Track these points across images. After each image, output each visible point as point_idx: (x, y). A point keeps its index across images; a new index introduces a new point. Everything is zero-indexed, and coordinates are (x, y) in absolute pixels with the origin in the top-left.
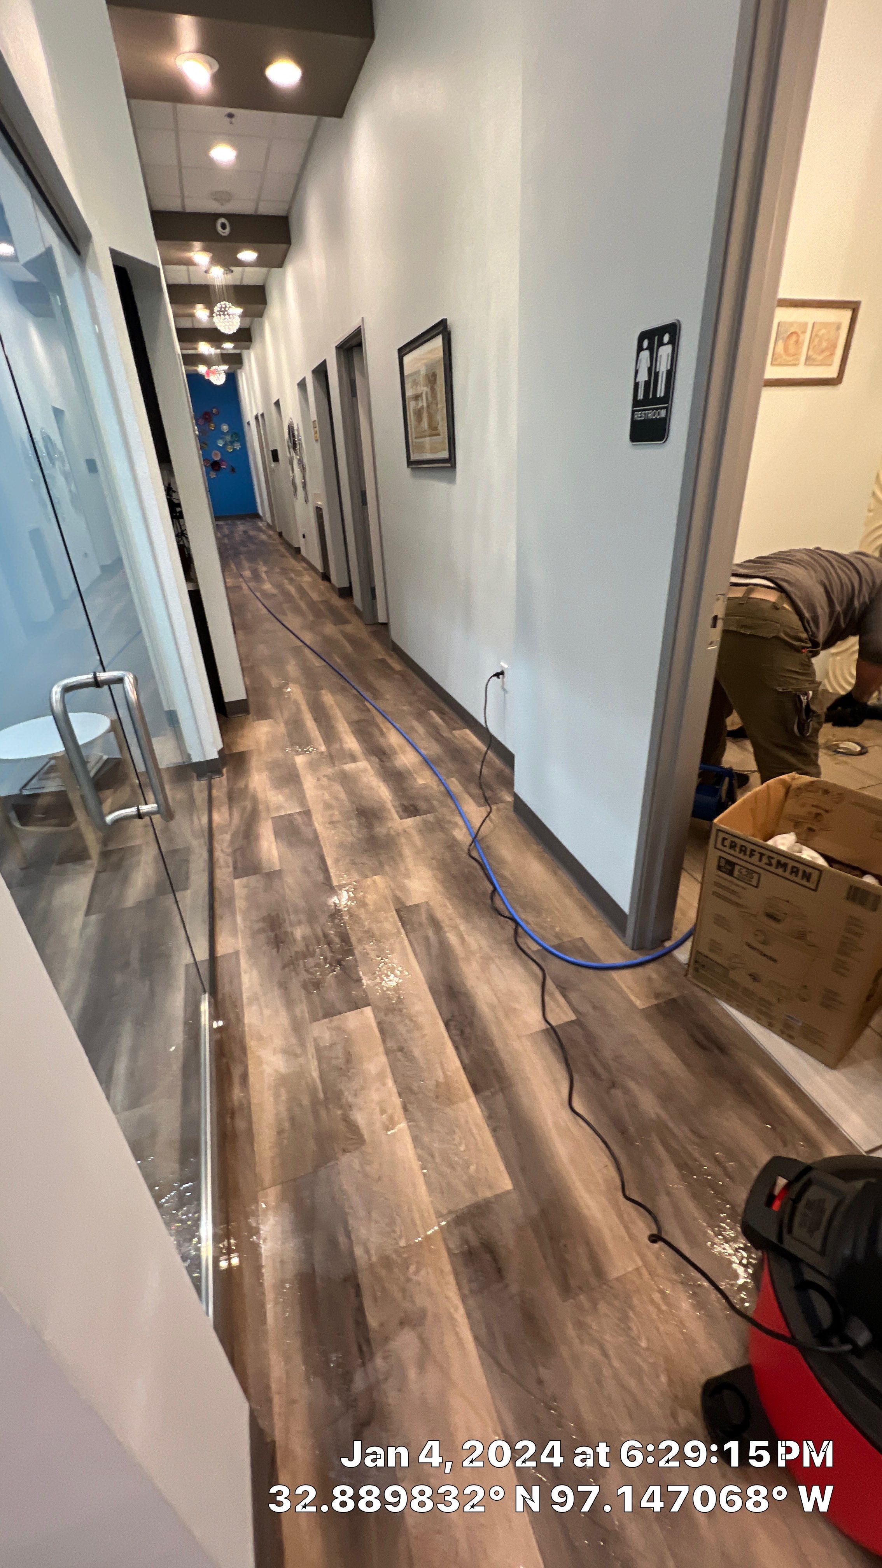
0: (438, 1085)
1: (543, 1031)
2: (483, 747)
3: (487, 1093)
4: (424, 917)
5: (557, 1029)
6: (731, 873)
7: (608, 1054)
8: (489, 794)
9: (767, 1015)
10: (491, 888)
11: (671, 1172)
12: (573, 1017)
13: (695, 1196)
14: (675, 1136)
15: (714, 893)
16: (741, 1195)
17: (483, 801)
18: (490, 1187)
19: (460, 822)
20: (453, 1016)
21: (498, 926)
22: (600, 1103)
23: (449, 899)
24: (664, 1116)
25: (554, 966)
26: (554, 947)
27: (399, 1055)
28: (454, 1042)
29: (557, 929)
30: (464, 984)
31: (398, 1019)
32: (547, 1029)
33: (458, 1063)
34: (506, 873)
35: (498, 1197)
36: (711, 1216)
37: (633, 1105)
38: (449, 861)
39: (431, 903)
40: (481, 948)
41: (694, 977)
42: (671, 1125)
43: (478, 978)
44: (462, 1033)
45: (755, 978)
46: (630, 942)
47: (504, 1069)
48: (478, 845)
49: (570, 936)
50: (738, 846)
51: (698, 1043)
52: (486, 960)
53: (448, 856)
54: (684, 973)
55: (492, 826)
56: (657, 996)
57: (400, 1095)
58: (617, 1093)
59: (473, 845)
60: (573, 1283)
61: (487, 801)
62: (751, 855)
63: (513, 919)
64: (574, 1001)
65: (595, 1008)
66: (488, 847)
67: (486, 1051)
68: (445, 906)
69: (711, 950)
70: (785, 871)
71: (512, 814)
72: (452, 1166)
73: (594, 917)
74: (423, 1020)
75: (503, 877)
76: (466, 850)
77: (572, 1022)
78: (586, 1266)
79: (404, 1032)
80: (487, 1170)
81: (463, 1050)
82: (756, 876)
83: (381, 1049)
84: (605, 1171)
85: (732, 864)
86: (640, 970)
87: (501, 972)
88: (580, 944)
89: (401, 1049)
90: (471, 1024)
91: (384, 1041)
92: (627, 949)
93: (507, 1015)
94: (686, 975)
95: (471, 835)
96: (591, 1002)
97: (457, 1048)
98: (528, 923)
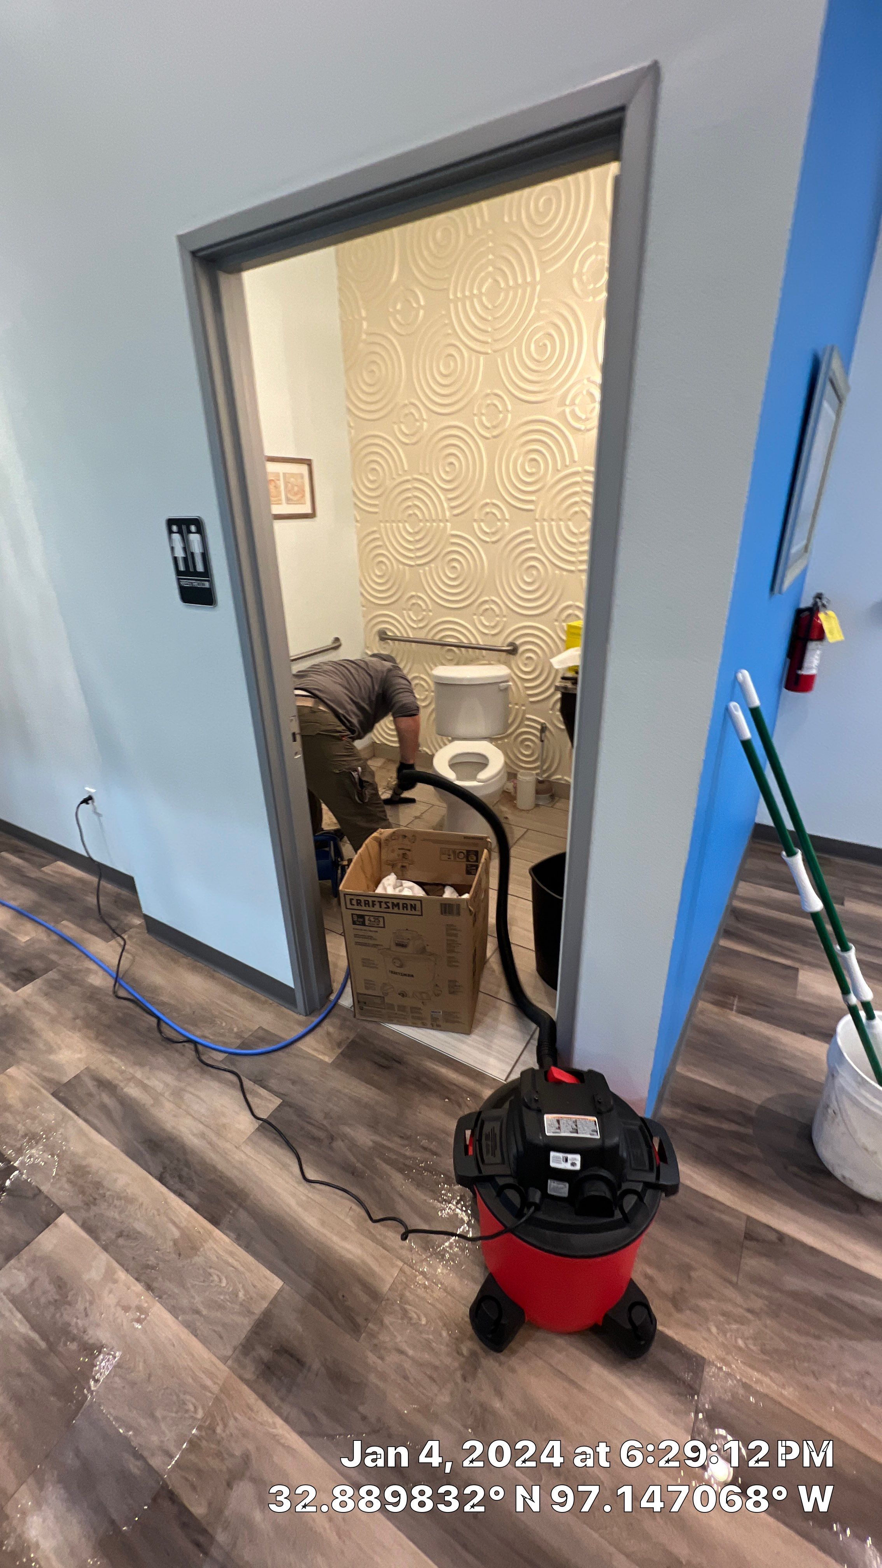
0: (175, 1242)
1: (258, 1129)
2: (94, 879)
3: (228, 1217)
4: (90, 1084)
5: (268, 1120)
6: (363, 924)
7: (319, 1116)
8: (114, 924)
9: (419, 1018)
10: (154, 1021)
11: (398, 1179)
12: (278, 1101)
13: (419, 1185)
14: (390, 1149)
15: (357, 943)
16: (448, 1163)
17: (109, 934)
18: (263, 1298)
19: (93, 966)
20: (165, 1168)
21: (177, 1055)
22: (326, 1160)
23: (113, 1052)
24: (378, 1138)
25: (245, 1065)
26: (239, 1047)
27: (121, 1241)
28: (175, 1192)
29: (235, 1030)
30: (164, 1130)
31: (104, 1205)
32: (261, 1126)
33: (188, 1209)
34: (165, 999)
35: (274, 1301)
36: (433, 1191)
37: (353, 1145)
38: (96, 1012)
39: (92, 1067)
40: (167, 1085)
41: (361, 1015)
42: (385, 1142)
43: (175, 1116)
44: (180, 1177)
45: (403, 995)
46: (303, 1011)
47: (234, 1185)
48: (122, 983)
49: (250, 1031)
50: (363, 901)
51: (381, 1066)
52: (178, 1094)
53: (92, 1009)
54: (352, 1015)
55: (129, 956)
56: (339, 1045)
57: (137, 1279)
58: (339, 1144)
59: (117, 984)
60: (360, 1320)
61: (115, 932)
62: (373, 905)
63: (190, 1041)
64: (275, 1088)
65: (294, 1083)
66: (134, 980)
67: (211, 1181)
68: (111, 1061)
69: (367, 988)
70: (399, 909)
71: (147, 936)
72: (220, 1307)
73: (265, 1003)
74: (134, 1190)
75: (163, 1004)
76: (111, 993)
77: (280, 1105)
78: (364, 1298)
79: (117, 1216)
80: (255, 1286)
81: (188, 1193)
82: (381, 920)
83: (97, 1249)
84: (351, 1213)
85: (362, 917)
86: (320, 1031)
87: (198, 1097)
88: (261, 1033)
89: (120, 1235)
90: (187, 1164)
91: (97, 1239)
92: (302, 1018)
93: (218, 1134)
94: (355, 1016)
95: (111, 975)
96: (290, 1080)
97: (180, 1195)
98: (204, 1037)
